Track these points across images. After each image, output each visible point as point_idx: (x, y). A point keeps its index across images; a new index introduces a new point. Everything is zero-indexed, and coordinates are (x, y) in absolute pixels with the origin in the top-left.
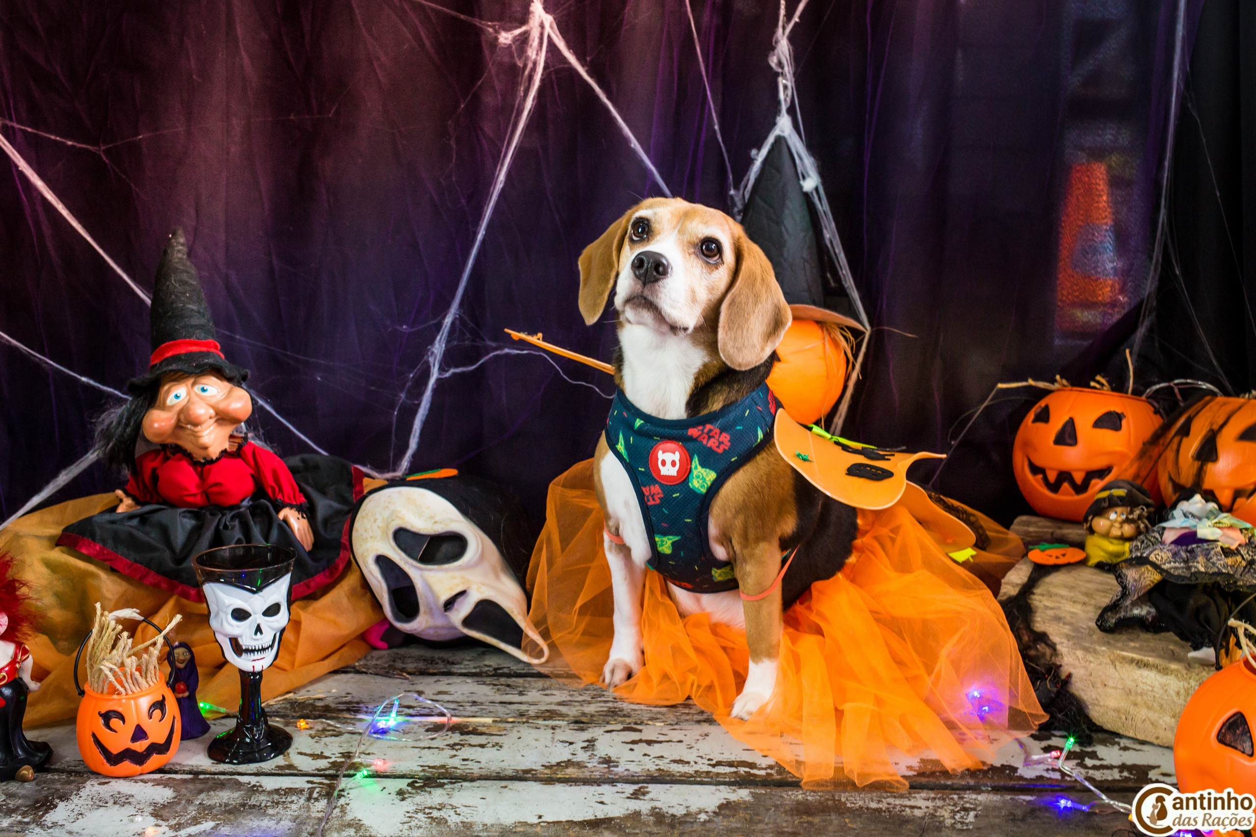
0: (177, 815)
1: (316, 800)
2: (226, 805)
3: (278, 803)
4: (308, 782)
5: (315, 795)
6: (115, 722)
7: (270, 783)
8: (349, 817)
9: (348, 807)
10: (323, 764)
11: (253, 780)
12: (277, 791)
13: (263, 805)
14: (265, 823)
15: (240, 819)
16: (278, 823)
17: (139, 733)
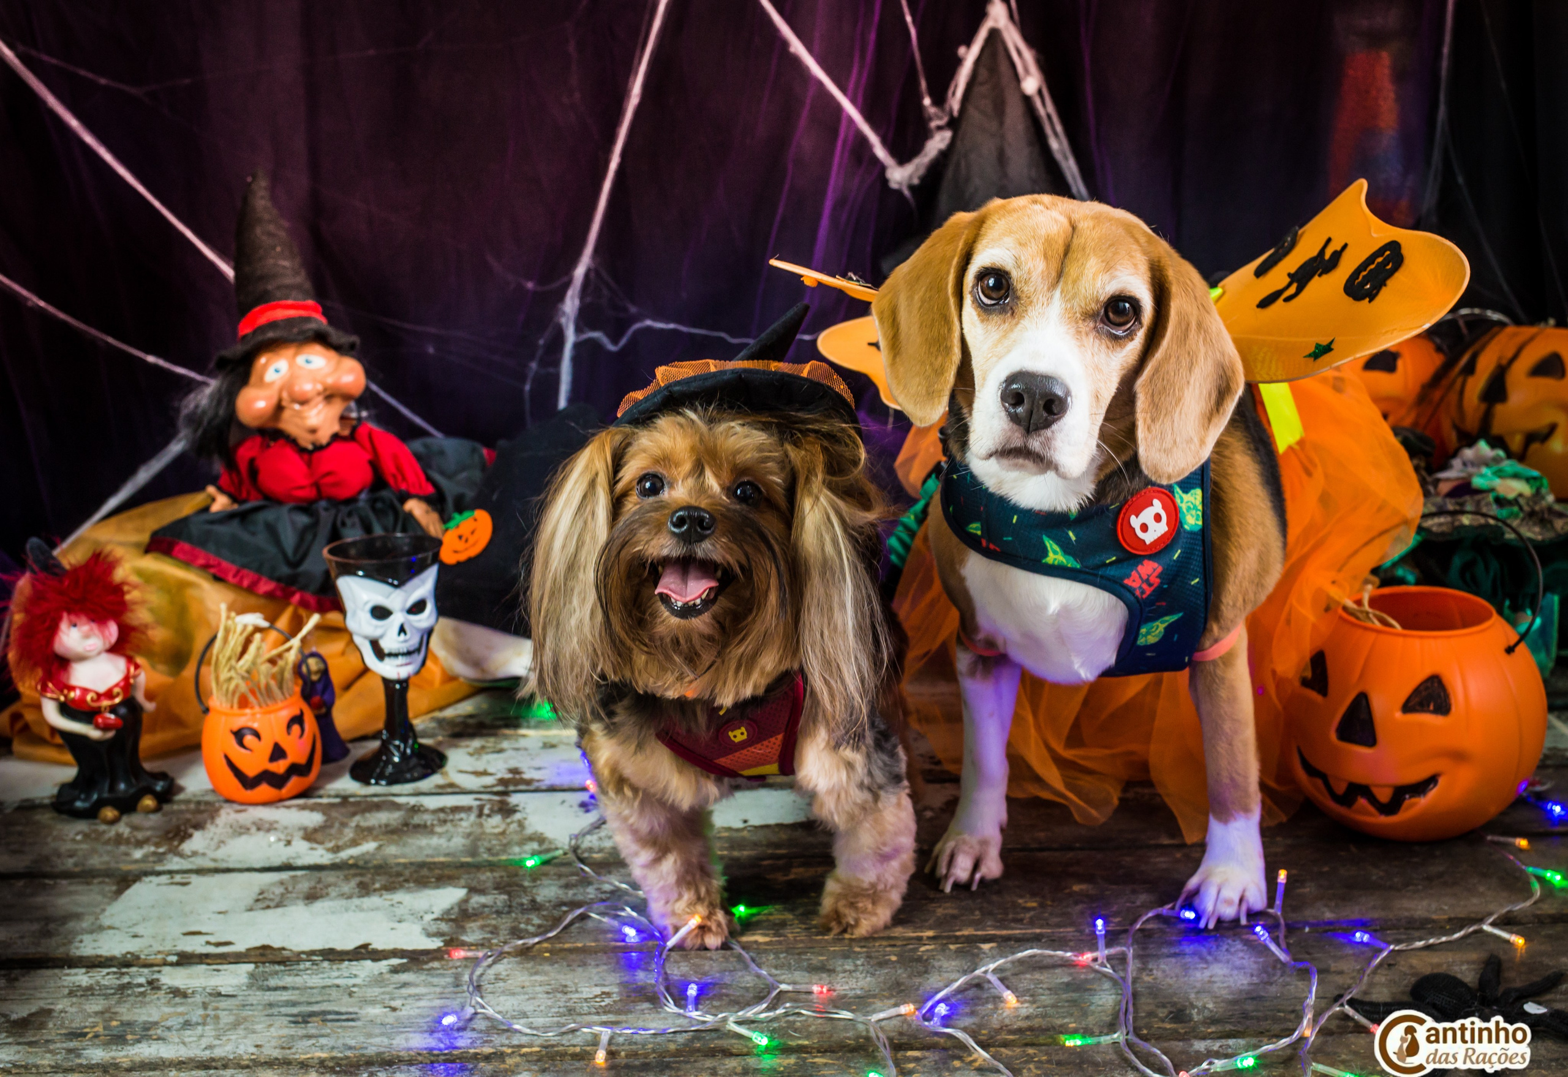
0: (331, 837)
1: (489, 816)
2: (387, 826)
3: (445, 822)
4: (476, 799)
5: (486, 811)
6: (249, 739)
7: (432, 803)
8: (529, 831)
9: (527, 823)
10: (488, 781)
11: (413, 801)
12: (442, 810)
13: (429, 823)
14: (435, 841)
15: (405, 838)
16: (449, 840)
17: (278, 753)
